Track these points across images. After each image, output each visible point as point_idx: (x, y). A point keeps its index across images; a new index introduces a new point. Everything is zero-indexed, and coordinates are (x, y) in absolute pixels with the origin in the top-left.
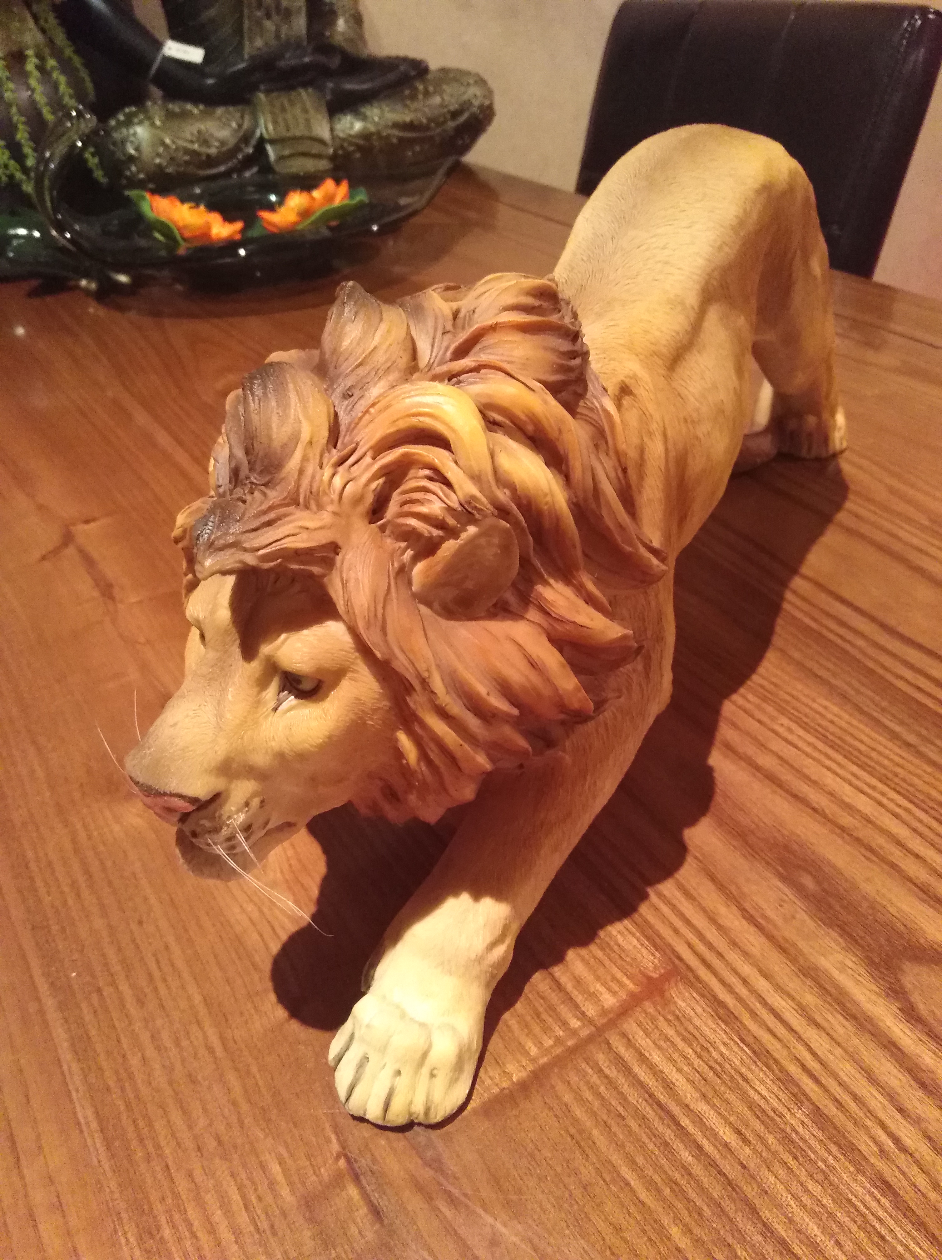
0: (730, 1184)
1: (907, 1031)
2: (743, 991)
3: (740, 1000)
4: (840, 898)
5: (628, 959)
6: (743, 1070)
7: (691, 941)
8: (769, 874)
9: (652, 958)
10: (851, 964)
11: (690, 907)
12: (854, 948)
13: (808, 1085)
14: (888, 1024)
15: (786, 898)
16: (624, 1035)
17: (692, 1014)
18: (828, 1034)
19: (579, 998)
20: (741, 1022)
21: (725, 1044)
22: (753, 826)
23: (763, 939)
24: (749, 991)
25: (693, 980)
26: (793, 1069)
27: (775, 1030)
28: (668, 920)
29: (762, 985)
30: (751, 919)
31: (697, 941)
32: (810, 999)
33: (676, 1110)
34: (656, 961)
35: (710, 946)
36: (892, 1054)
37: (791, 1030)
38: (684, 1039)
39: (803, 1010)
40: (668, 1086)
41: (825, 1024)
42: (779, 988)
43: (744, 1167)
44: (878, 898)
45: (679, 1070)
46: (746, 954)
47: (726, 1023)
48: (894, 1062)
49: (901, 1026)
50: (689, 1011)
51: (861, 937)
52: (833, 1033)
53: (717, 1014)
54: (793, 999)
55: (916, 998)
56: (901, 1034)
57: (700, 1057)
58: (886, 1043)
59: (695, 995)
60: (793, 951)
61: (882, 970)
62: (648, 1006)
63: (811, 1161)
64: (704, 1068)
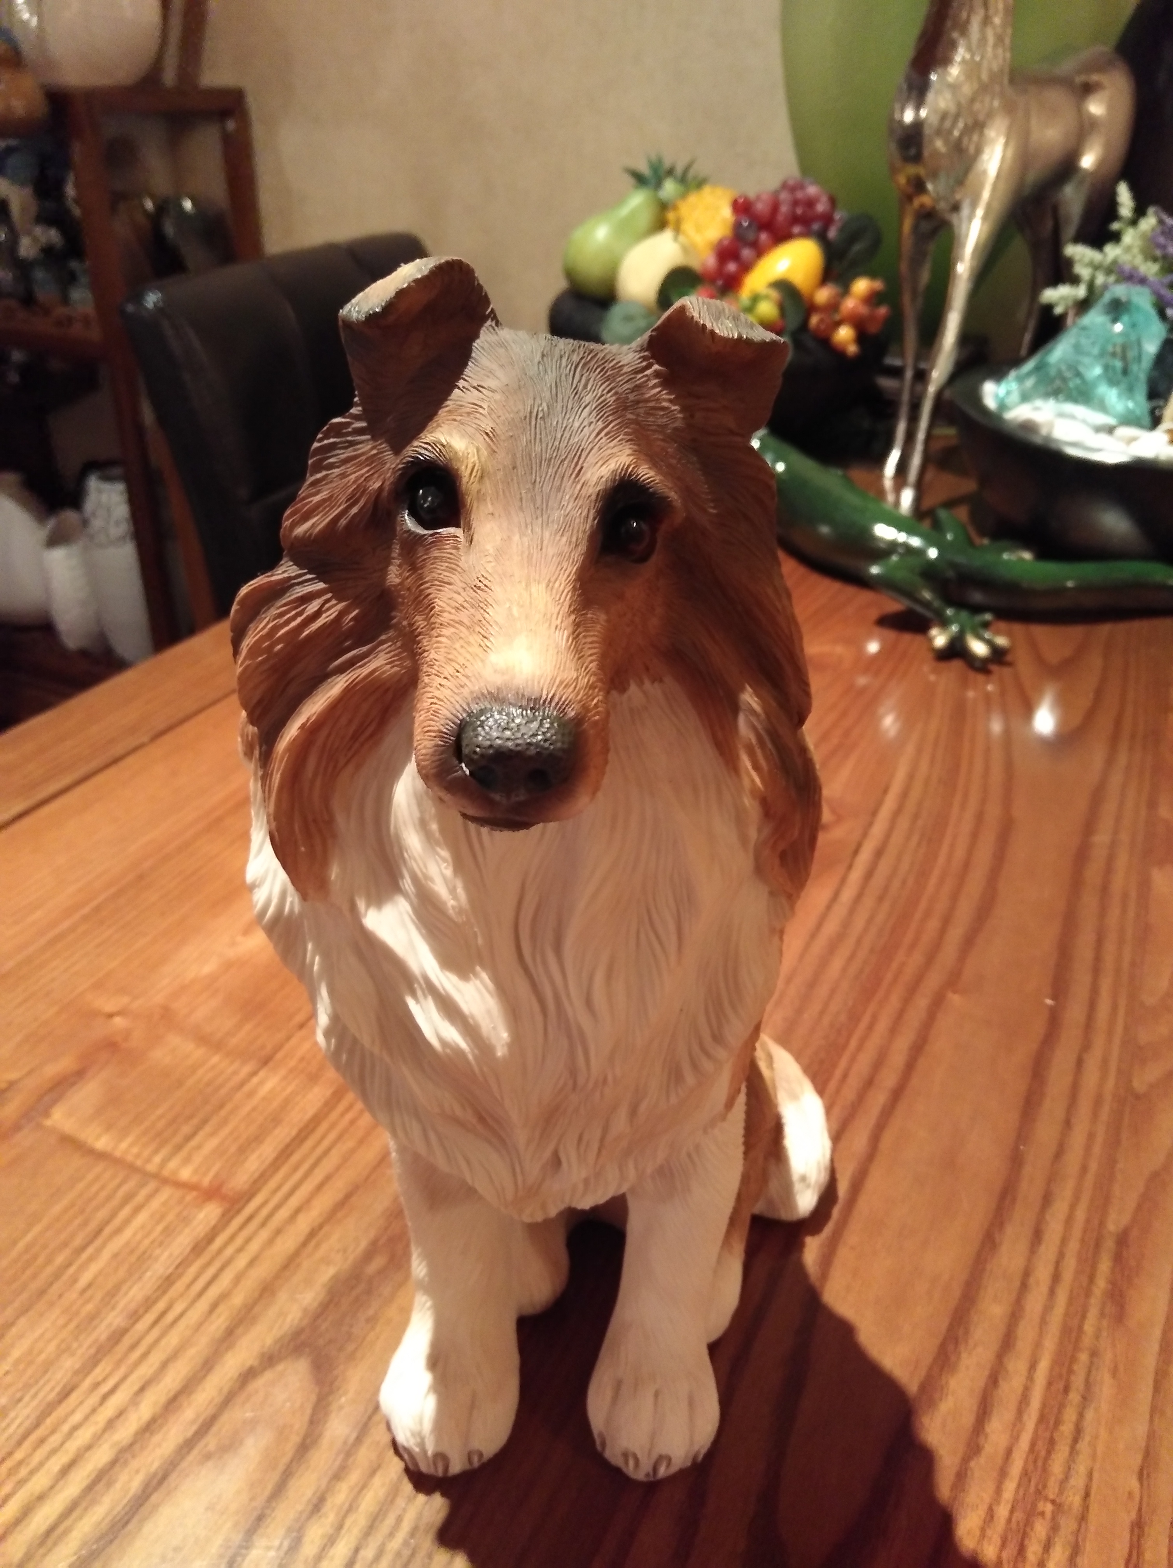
0: (43, 1292)
1: (228, 1376)
2: (229, 1251)
3: (220, 1251)
4: (368, 1292)
5: (235, 1168)
6: (149, 1274)
7: (270, 1202)
9: (242, 1183)
10: (289, 1318)
11: (309, 1189)
13: (149, 1318)
14: (232, 1361)
15: (349, 1253)
16: (156, 1191)
17: (193, 1225)
18: (205, 1320)
19: (184, 1153)
20: (195, 1261)
21: (170, 1255)
23: (292, 1249)
24: (232, 1255)
25: (229, 1215)
26: (161, 1305)
27: (196, 1283)
28: (286, 1181)
30: (312, 1234)
31: (271, 1206)
32: (238, 1299)
33: (99, 1241)
34: (240, 1186)
35: (270, 1216)
36: (199, 1370)
37: (200, 1294)
38: (166, 1228)
40: (118, 1231)
41: (214, 1316)
42: (242, 1274)
43: (59, 1296)
45: (135, 1234)
47: (193, 1249)
48: (190, 1374)
49: (232, 1372)
50: (195, 1223)
51: (325, 1320)
52: (206, 1323)
53: (199, 1241)
56: (221, 1374)
57: (153, 1242)
58: (209, 1364)
59: (214, 1221)
60: (287, 1273)
61: (292, 1344)
62: (190, 1197)
63: (76, 1338)
64: (142, 1248)
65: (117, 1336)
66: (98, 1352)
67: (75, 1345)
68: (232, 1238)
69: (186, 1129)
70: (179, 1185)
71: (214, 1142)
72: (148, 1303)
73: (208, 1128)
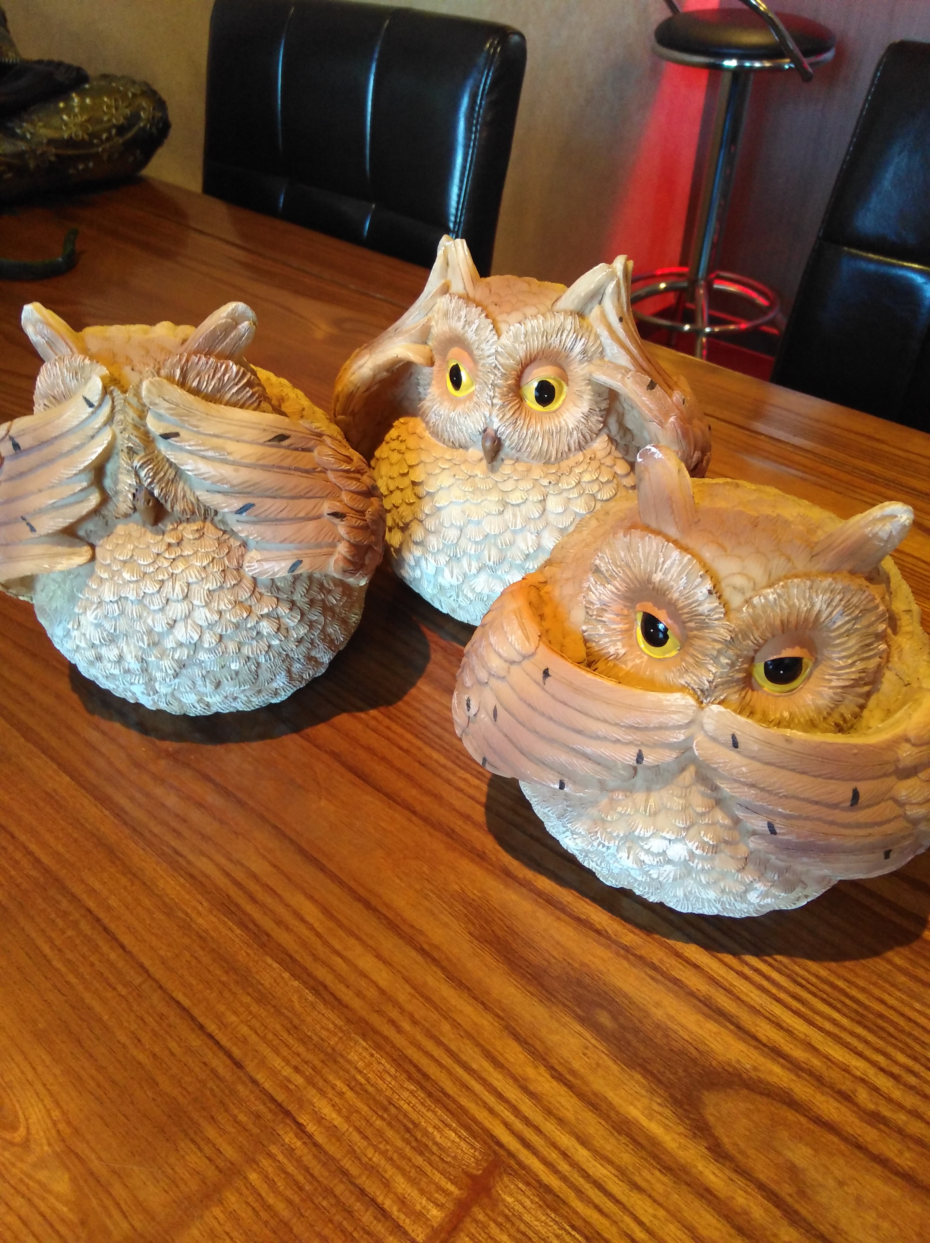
1: (716, 1172)
4: (636, 1031)
5: (449, 1159)
7: (507, 1119)
8: (567, 1019)
9: (472, 1151)
11: (500, 1077)
12: (658, 1087)
14: (700, 1168)
15: (589, 1045)
17: (521, 1210)
18: (650, 1196)
20: (570, 1207)
22: (546, 964)
23: (574, 1100)
24: (571, 1165)
25: (516, 1167)
27: (602, 1206)
28: (481, 1099)
29: (582, 1154)
30: (559, 1077)
31: (513, 1118)
32: (628, 1159)
34: (477, 1154)
35: (527, 1121)
36: (709, 1203)
37: (617, 1201)
39: (622, 1173)
41: (645, 1186)
42: (597, 1154)
44: (669, 1023)
46: (561, 1121)
47: (555, 1211)
48: (712, 1212)
49: (712, 1167)
50: (518, 1207)
51: (663, 1074)
52: (654, 1194)
53: (545, 1202)
54: (611, 1162)
55: (720, 1131)
56: (712, 1177)
58: (701, 1191)
59: (521, 1185)
60: (604, 1106)
61: (687, 1107)
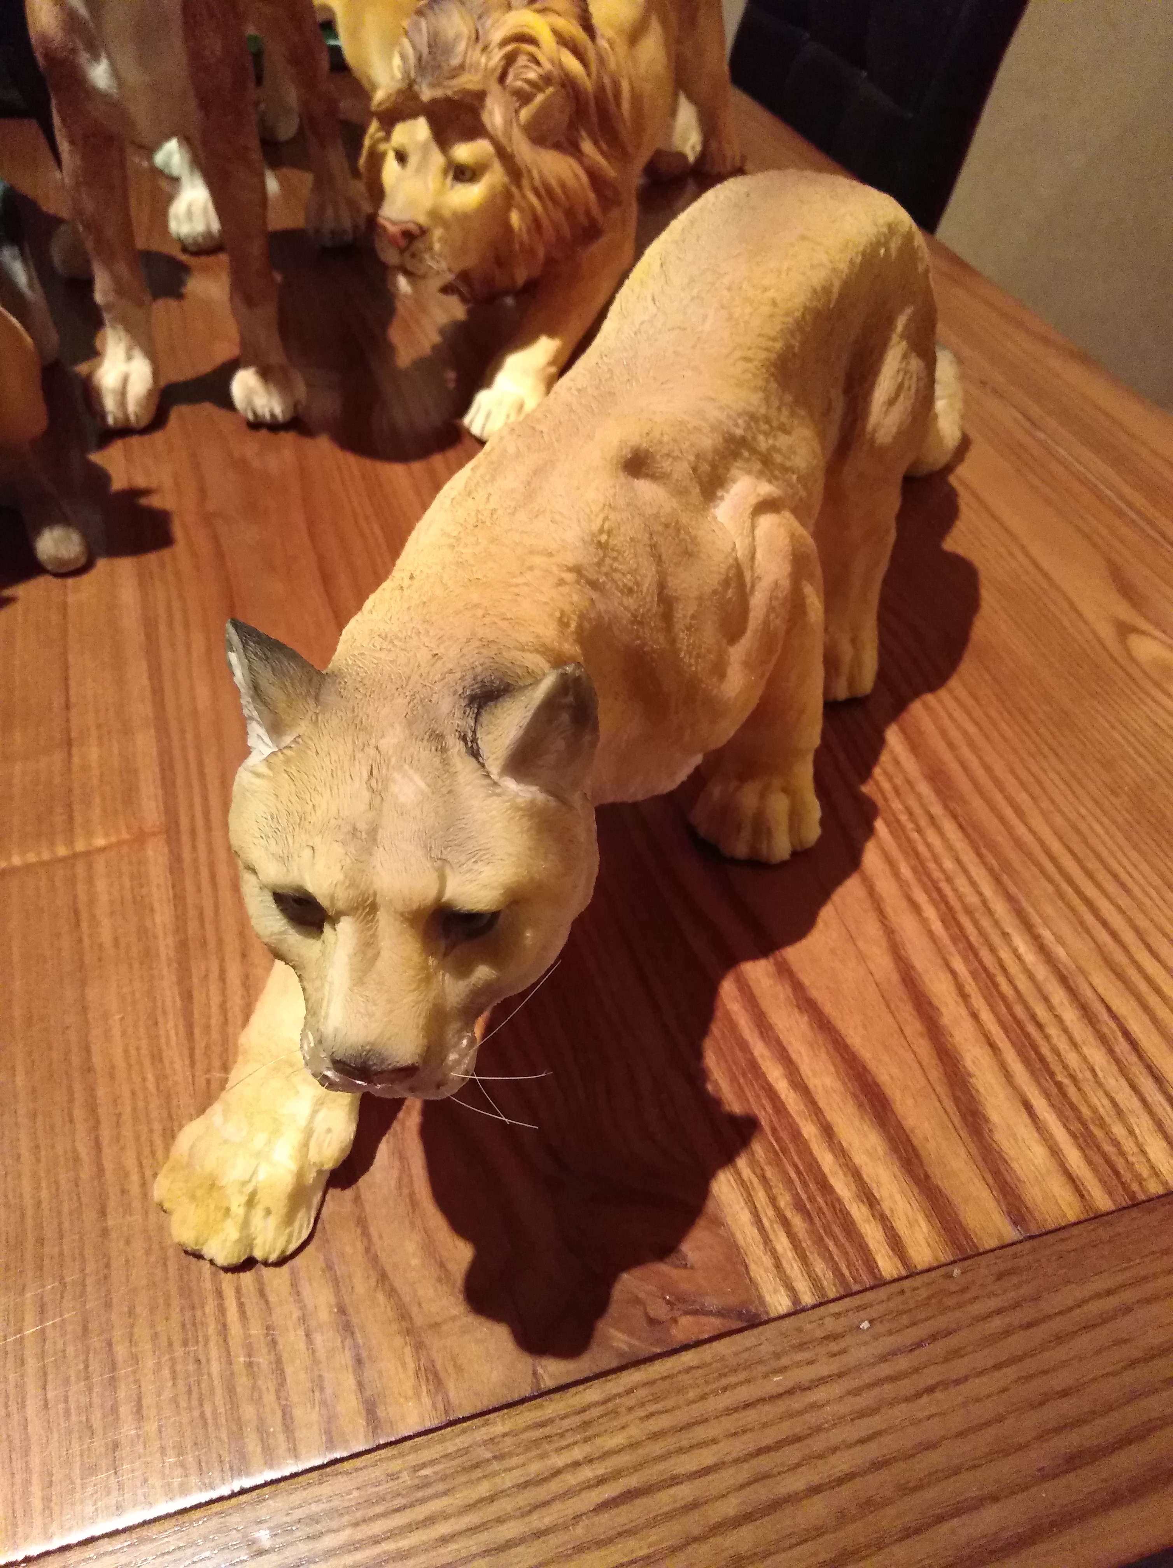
0: (81, 966)
3: (195, 860)
16: (89, 863)
19: (78, 831)
21: (158, 886)
26: (192, 913)
33: (84, 916)
38: (131, 876)
40: (92, 901)
43: (100, 960)
45: (109, 893)
57: (132, 889)
62: (125, 849)
63: (151, 968)
64: (129, 896)
65: (183, 946)
66: (180, 964)
67: (156, 972)
68: (194, 848)
69: (59, 819)
70: (102, 850)
71: (96, 813)
72: (181, 918)
73: (77, 807)
